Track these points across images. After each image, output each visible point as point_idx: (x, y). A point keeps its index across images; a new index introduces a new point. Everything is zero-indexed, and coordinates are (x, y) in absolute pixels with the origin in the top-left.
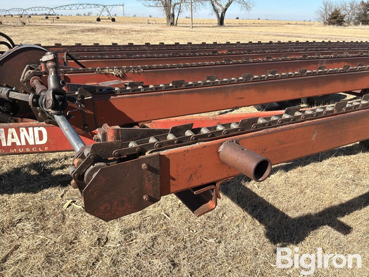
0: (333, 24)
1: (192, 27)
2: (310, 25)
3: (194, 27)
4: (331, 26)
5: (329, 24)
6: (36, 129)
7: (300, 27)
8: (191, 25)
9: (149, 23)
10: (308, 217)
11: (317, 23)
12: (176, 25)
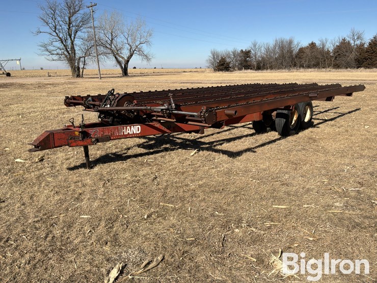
0: (222, 70)
1: (101, 78)
2: (203, 72)
3: (103, 78)
4: (221, 72)
5: (219, 71)
6: (137, 126)
7: (195, 74)
8: (99, 76)
9: (50, 76)
10: (241, 151)
11: (208, 70)
12: (82, 77)
